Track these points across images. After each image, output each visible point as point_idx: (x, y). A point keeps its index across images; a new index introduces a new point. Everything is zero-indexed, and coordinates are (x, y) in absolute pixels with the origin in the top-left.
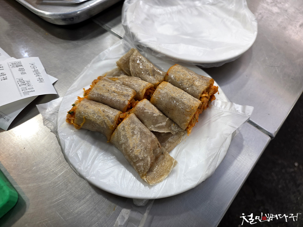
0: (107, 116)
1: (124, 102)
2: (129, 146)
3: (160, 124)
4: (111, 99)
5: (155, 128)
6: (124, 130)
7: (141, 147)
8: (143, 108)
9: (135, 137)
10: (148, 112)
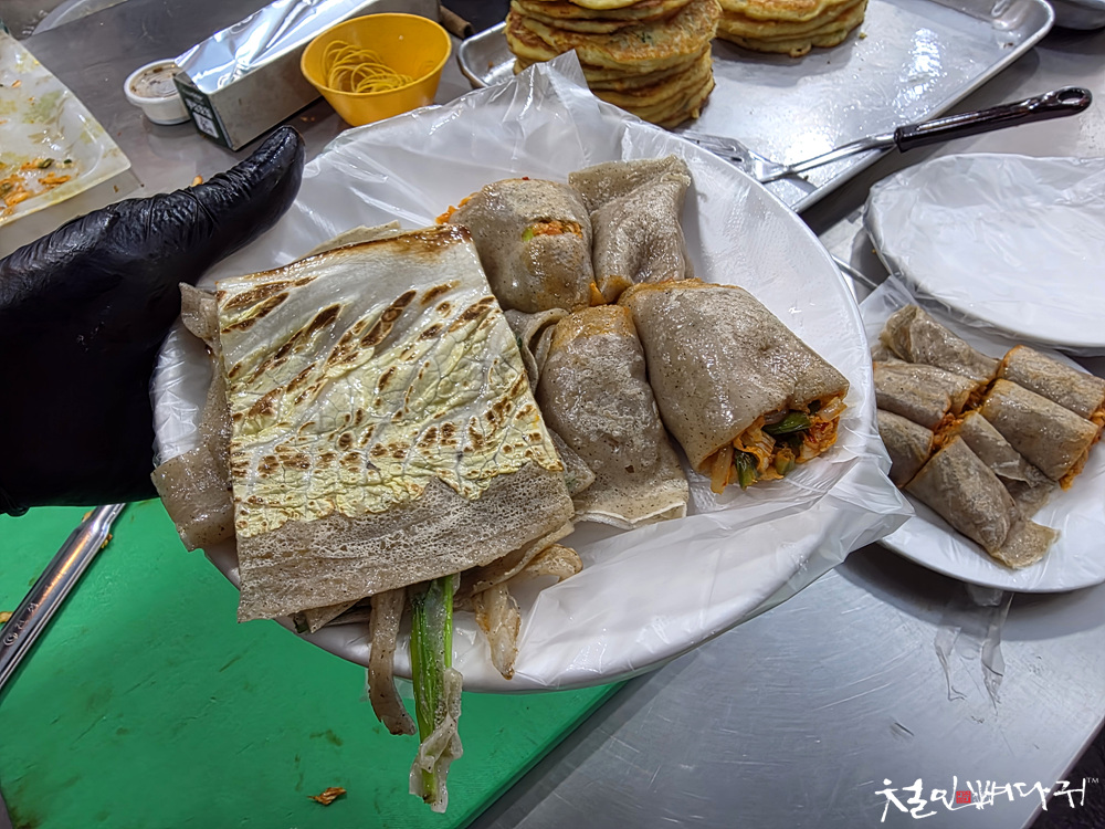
0: (915, 436)
1: (936, 413)
2: (963, 494)
3: (1010, 463)
4: (911, 406)
5: (1001, 468)
6: (949, 464)
7: (988, 498)
8: (976, 427)
9: (971, 479)
10: (987, 437)
